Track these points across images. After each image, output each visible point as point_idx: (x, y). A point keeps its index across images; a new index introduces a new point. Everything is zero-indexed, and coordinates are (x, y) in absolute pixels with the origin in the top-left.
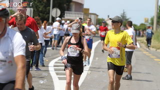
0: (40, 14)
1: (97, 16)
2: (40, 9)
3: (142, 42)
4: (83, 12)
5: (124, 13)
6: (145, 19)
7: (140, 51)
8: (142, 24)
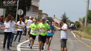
0: (10, 13)
1: (47, 15)
2: (10, 10)
3: (77, 34)
4: (38, 12)
5: (65, 14)
6: (79, 19)
7: (76, 40)
8: (77, 22)
